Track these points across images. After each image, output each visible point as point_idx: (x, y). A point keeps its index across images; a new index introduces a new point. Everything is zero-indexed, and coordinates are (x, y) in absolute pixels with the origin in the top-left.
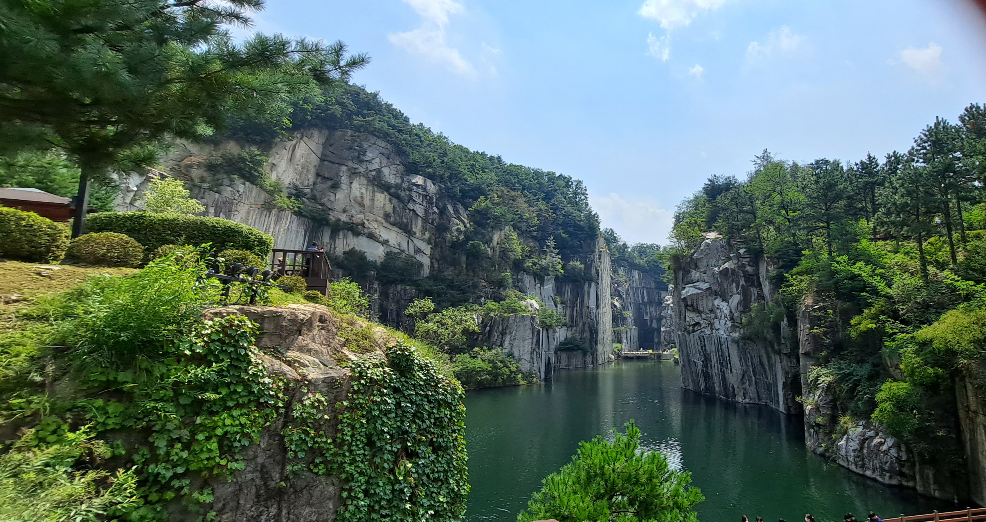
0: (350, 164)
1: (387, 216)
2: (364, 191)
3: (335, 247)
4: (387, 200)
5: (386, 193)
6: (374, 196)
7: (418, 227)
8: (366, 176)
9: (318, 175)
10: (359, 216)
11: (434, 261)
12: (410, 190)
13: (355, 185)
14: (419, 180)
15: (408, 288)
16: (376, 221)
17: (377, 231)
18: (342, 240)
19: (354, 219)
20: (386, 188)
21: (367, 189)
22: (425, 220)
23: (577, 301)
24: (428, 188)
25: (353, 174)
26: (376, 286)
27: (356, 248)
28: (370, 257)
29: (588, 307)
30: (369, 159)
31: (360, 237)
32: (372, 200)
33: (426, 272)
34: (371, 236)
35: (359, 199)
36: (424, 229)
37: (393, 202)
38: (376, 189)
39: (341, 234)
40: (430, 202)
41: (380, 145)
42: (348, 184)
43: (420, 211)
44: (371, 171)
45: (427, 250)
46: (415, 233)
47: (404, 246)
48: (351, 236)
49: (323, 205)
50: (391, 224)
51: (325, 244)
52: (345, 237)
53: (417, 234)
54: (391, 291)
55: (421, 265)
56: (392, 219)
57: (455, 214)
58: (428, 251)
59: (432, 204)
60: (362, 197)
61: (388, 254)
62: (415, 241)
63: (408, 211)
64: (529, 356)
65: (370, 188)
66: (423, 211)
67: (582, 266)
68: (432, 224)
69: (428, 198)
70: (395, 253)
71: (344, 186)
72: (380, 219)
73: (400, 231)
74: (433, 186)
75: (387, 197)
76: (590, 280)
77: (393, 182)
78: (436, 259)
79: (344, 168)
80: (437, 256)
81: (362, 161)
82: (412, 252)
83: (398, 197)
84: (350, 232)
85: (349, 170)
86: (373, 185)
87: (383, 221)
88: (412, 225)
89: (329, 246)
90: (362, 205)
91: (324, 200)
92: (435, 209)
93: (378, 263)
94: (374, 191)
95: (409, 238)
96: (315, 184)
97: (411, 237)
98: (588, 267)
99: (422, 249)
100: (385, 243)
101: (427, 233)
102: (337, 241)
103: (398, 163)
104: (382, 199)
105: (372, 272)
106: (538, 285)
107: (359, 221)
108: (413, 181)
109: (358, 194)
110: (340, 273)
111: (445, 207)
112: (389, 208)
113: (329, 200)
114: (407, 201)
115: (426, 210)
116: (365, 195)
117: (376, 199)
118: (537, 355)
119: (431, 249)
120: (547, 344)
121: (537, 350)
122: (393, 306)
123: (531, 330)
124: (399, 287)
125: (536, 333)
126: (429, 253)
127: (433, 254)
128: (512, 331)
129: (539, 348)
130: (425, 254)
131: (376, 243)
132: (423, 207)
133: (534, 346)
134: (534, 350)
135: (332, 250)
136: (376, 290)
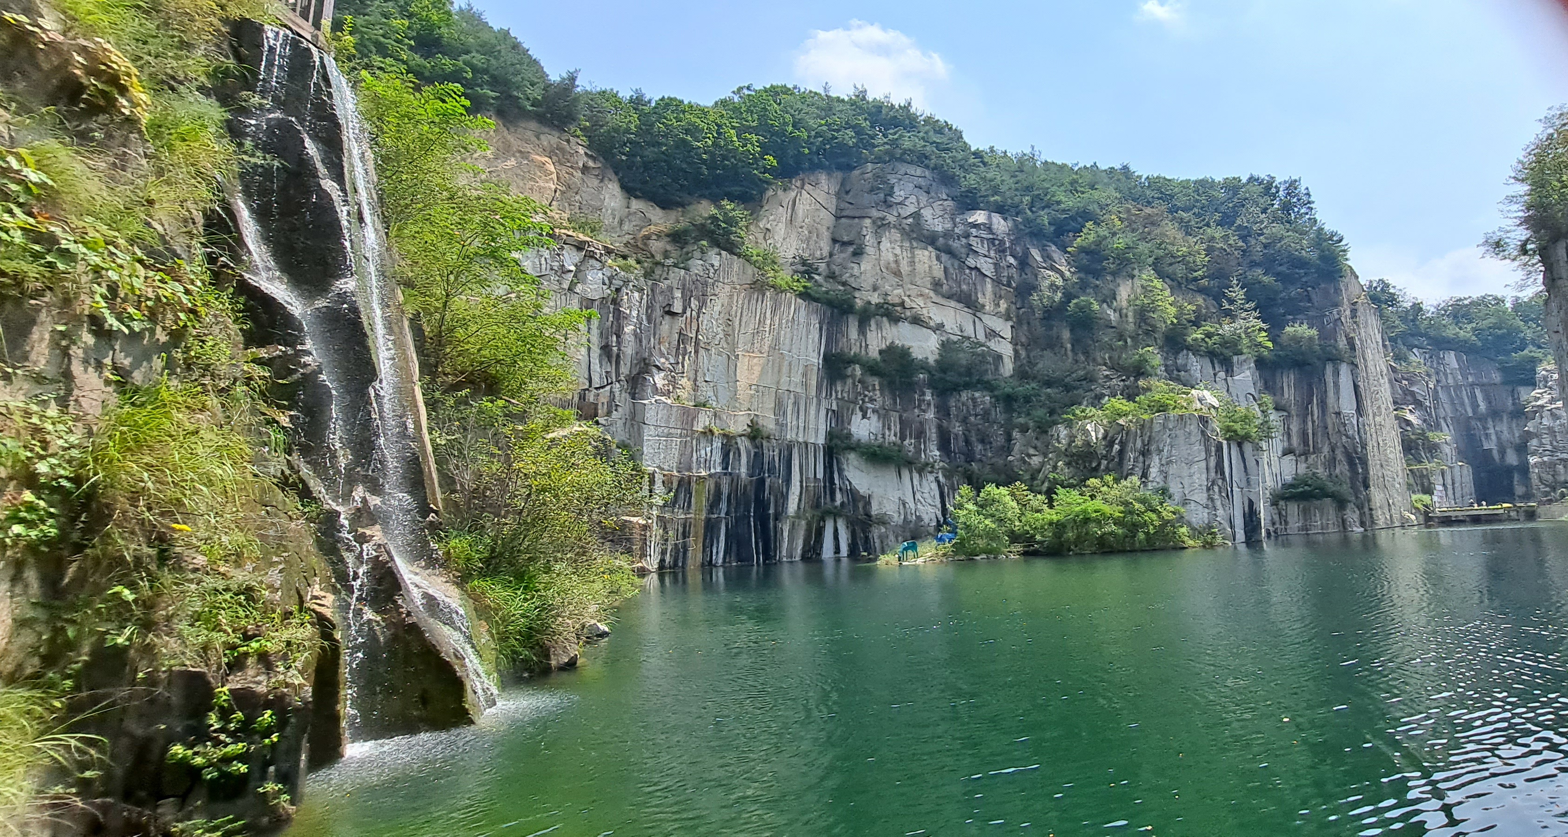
0: (875, 213)
1: (936, 285)
2: (898, 251)
3: (867, 346)
4: (934, 258)
5: (930, 248)
6: (913, 257)
7: (986, 296)
8: (899, 227)
9: (834, 241)
10: (896, 292)
11: (1019, 347)
12: (967, 236)
13: (885, 244)
14: (979, 217)
15: (977, 395)
16: (921, 295)
17: (925, 311)
18: (875, 333)
19: (889, 298)
20: (931, 240)
21: (901, 247)
22: (997, 282)
23: (1310, 402)
24: (995, 227)
25: (879, 227)
26: (928, 397)
27: (897, 342)
28: (917, 354)
29: (1338, 414)
30: (901, 199)
31: (900, 323)
32: (912, 263)
33: (1008, 368)
34: (917, 321)
35: (893, 265)
36: (997, 297)
37: (943, 260)
38: (915, 244)
39: (873, 323)
40: (1002, 251)
41: (913, 173)
42: (875, 245)
43: (987, 267)
44: (905, 218)
45: (1005, 329)
46: (983, 306)
47: (969, 331)
48: (888, 325)
49: (844, 284)
50: (943, 296)
51: (853, 341)
52: (879, 327)
53: (987, 308)
54: (952, 402)
55: (999, 357)
56: (945, 287)
57: (1045, 261)
58: (1007, 333)
59: (1004, 251)
60: (896, 262)
61: (945, 346)
62: (985, 318)
63: (967, 271)
64: (1205, 495)
65: (907, 244)
66: (992, 266)
67: (1314, 332)
68: (1009, 285)
69: (997, 242)
70: (955, 343)
71: (870, 250)
72: (927, 291)
73: (959, 306)
74: (1002, 221)
75: (933, 254)
76: (1335, 359)
77: (939, 229)
78: (1023, 344)
79: (868, 222)
80: (1024, 339)
81: (889, 206)
82: (981, 337)
83: (950, 252)
84: (885, 319)
85: (874, 222)
86: (911, 239)
87: (932, 294)
88: (976, 293)
89: (858, 344)
90: (898, 274)
91: (846, 276)
92: (1011, 260)
93: (931, 360)
94: (912, 248)
95: (975, 315)
96: (831, 255)
97: (978, 314)
98: (1327, 334)
99: (998, 331)
100: (939, 328)
101: (1001, 302)
102: (868, 336)
103: (945, 197)
104: (926, 257)
105: (921, 376)
107: (897, 300)
108: (970, 220)
109: (891, 258)
110: (877, 383)
111: (1027, 253)
112: (939, 273)
113: (852, 276)
114: (964, 256)
115: (996, 265)
116: (901, 257)
117: (917, 260)
118: (1220, 492)
119: (1012, 327)
120: (1243, 474)
121: (1220, 482)
122: (957, 428)
123: (1202, 444)
124: (965, 396)
125: (1213, 449)
126: (1010, 336)
127: (1017, 336)
128: (1161, 446)
129: (1224, 479)
130: (1003, 338)
131: (925, 329)
132: (990, 261)
133: (1213, 474)
134: (1213, 483)
135: (863, 349)
136: (929, 404)
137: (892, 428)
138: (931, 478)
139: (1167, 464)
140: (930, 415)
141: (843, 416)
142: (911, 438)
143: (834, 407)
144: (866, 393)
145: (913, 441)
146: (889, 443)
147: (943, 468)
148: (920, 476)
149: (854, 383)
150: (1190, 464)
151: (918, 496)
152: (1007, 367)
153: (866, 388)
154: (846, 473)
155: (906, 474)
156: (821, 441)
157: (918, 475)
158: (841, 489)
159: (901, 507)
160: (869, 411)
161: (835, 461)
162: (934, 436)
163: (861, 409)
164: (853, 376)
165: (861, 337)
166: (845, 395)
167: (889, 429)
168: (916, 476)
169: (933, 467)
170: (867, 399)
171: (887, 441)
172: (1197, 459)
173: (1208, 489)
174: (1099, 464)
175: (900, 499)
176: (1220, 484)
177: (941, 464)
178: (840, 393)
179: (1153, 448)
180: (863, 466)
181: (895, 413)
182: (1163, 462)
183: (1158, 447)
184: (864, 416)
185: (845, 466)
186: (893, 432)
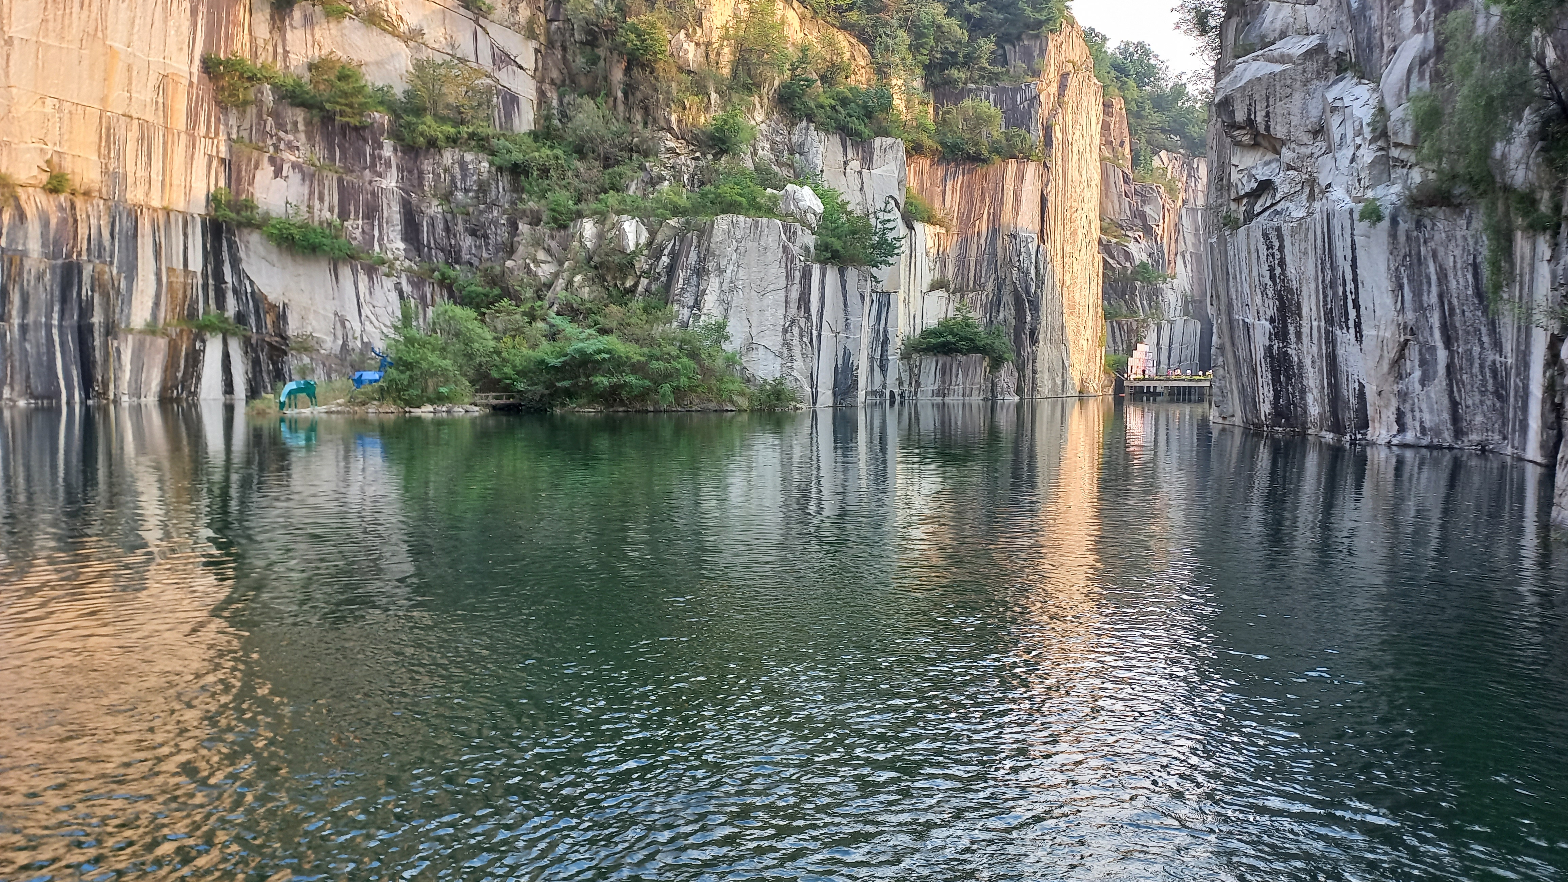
3: (285, 53)
11: (546, 87)
15: (469, 157)
18: (300, 31)
26: (388, 153)
27: (339, 53)
28: (373, 77)
29: (1013, 236)
31: (346, 22)
33: (526, 118)
34: (375, 19)
39: (297, 14)
46: (490, 8)
47: (467, 49)
48: (324, 19)
51: (260, 42)
52: (308, 21)
53: (498, 12)
54: (427, 165)
55: (511, 100)
58: (529, 60)
61: (423, 69)
62: (493, 29)
67: (998, 113)
70: (440, 65)
76: (1020, 156)
78: (552, 82)
80: (555, 74)
82: (486, 62)
84: (318, 9)
89: (271, 49)
95: (476, 22)
98: (1017, 116)
99: (513, 53)
100: (413, 36)
102: (289, 35)
105: (377, 114)
106: (855, 165)
110: (300, 120)
118: (801, 336)
119: (537, 51)
120: (841, 314)
121: (802, 322)
122: (434, 209)
123: (783, 265)
124: (448, 157)
125: (797, 273)
126: (532, 66)
127: (544, 68)
128: (723, 263)
129: (808, 318)
131: (389, 38)
133: (793, 309)
134: (793, 322)
135: (280, 57)
136: (388, 165)
137: (326, 198)
138: (389, 283)
139: (730, 291)
140: (390, 182)
141: (239, 172)
142: (357, 218)
143: (224, 152)
144: (282, 134)
145: (360, 222)
146: (321, 223)
147: (409, 270)
148: (371, 279)
149: (260, 116)
150: (763, 293)
151: (366, 311)
152: (524, 117)
153: (281, 126)
154: (244, 265)
155: (346, 272)
156: (199, 207)
157: (366, 278)
158: (235, 291)
159: (338, 325)
160: (286, 167)
161: (225, 244)
162: (397, 218)
163: (272, 160)
164: (259, 103)
165: (276, 36)
166: (245, 134)
167: (321, 199)
168: (363, 279)
169: (391, 266)
170: (282, 146)
171: (316, 218)
172: (772, 287)
173: (785, 331)
175: (336, 314)
176: (803, 325)
177: (407, 263)
178: (235, 130)
179: (711, 265)
180: (274, 257)
181: (330, 174)
182: (725, 287)
183: (719, 264)
184: (278, 173)
185: (242, 254)
186: (326, 204)
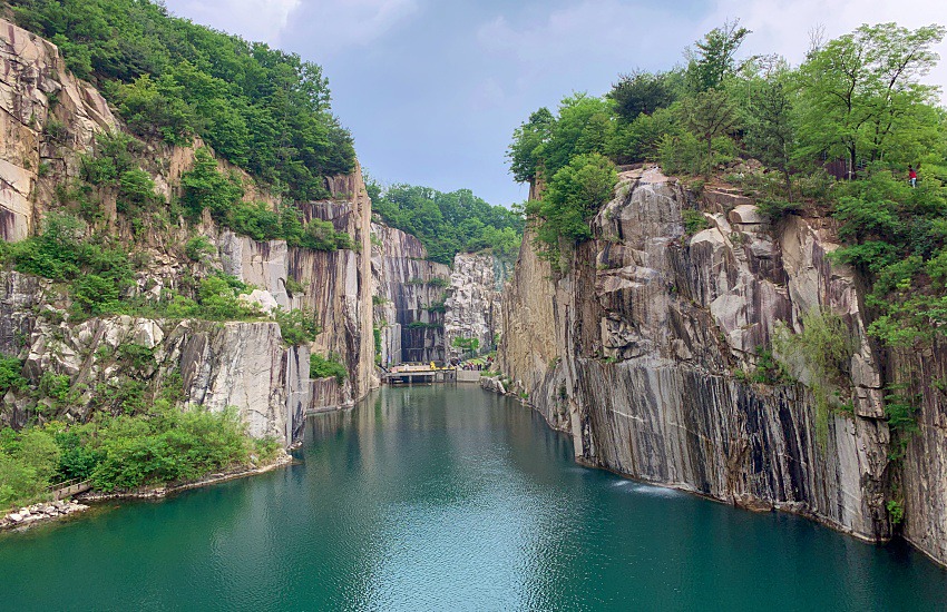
11: (39, 206)
22: (14, 117)
23: (324, 285)
29: (343, 296)
33: (21, 230)
36: (12, 137)
57: (86, 108)
59: (29, 81)
68: (32, 125)
69: (20, 68)
78: (44, 203)
99: (10, 179)
101: (19, 145)
106: (259, 258)
111: (61, 92)
118: (280, 400)
119: (32, 179)
120: (296, 378)
123: (270, 353)
125: (278, 358)
126: (28, 191)
127: (37, 192)
128: (231, 356)
130: (17, 191)
132: (9, 89)
134: (275, 392)
139: (235, 374)
150: (255, 374)
152: (18, 230)
172: (262, 369)
173: (270, 398)
174: (156, 371)
182: (231, 372)
183: (228, 357)
